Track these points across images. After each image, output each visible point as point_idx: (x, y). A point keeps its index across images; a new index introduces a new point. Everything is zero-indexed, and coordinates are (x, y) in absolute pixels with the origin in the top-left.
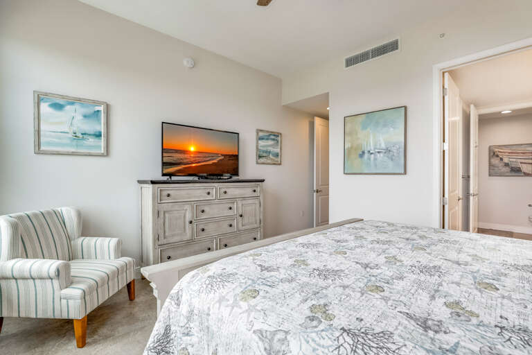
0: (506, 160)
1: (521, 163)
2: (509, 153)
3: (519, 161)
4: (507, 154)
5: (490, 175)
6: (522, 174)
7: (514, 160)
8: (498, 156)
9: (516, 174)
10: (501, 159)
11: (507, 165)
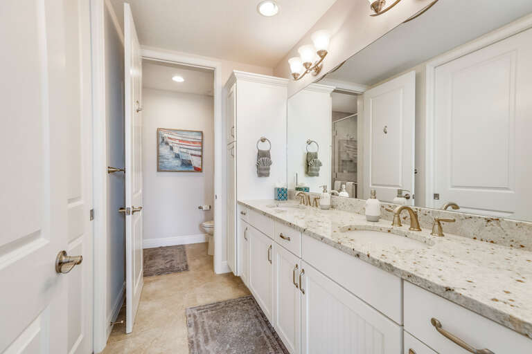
0: (176, 150)
1: (192, 155)
2: (180, 141)
3: (190, 152)
4: (177, 142)
5: (159, 170)
6: (193, 169)
7: (185, 150)
8: (167, 144)
9: (186, 169)
10: (172, 148)
11: (177, 156)
